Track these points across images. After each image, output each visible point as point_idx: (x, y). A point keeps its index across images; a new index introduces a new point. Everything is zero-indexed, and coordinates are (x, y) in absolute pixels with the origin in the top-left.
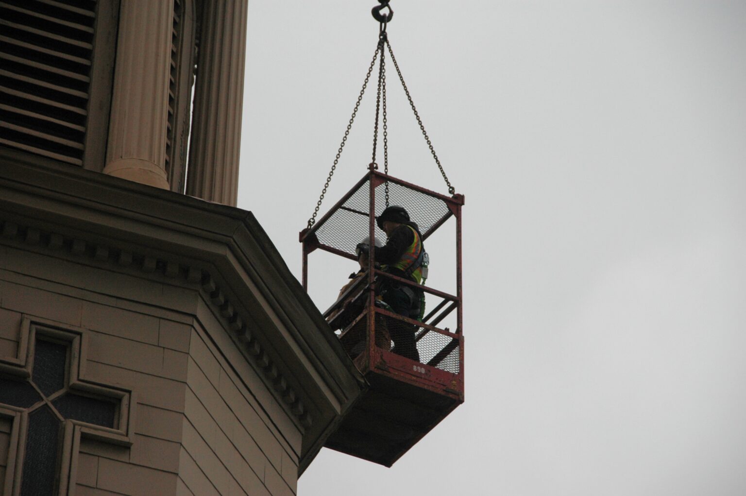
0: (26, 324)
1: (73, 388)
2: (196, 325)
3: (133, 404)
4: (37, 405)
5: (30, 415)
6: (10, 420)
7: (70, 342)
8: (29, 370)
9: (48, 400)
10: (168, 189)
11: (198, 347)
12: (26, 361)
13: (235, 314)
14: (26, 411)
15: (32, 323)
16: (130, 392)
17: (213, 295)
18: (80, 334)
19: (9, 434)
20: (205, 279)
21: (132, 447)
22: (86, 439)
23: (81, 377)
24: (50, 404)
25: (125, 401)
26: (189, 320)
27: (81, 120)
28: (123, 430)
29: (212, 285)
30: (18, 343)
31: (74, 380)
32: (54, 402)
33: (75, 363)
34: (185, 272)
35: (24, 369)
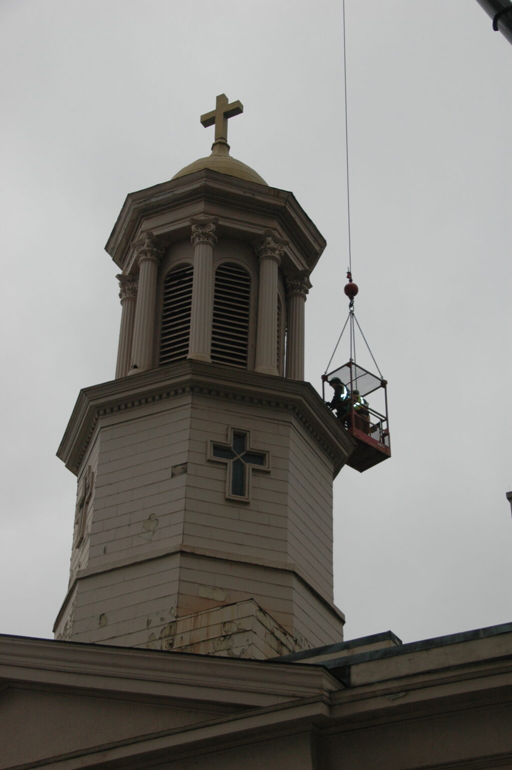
0: (230, 429)
1: (248, 451)
2: (292, 426)
3: (270, 457)
4: (236, 458)
5: (234, 462)
6: (226, 464)
7: (246, 434)
8: (232, 445)
9: (239, 456)
10: (277, 375)
11: (293, 434)
12: (231, 443)
13: (306, 421)
14: (232, 461)
15: (232, 428)
16: (268, 452)
17: (298, 414)
18: (249, 431)
19: (226, 469)
20: (294, 408)
21: (271, 473)
22: (254, 470)
23: (251, 447)
24: (241, 459)
25: (267, 456)
26: (289, 424)
27: (245, 352)
28: (267, 467)
29: (297, 411)
30: (227, 436)
31: (248, 449)
32: (241, 457)
33: (248, 442)
34: (286, 406)
35: (229, 446)
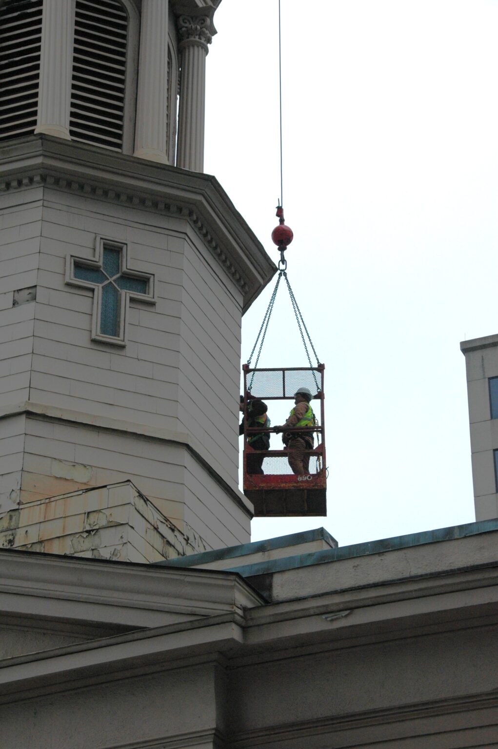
0: (98, 239)
1: (124, 273)
2: (187, 238)
3: (156, 283)
4: (106, 282)
5: (103, 287)
6: (93, 290)
7: (121, 249)
8: (101, 264)
9: (111, 280)
10: (167, 163)
11: (187, 249)
12: (99, 259)
13: (207, 232)
14: (101, 286)
15: (101, 238)
16: (154, 275)
17: (195, 222)
18: (126, 244)
19: (93, 298)
20: (191, 214)
21: (156, 304)
22: (132, 300)
23: (128, 268)
24: (112, 282)
25: (151, 280)
26: (183, 236)
27: (120, 127)
28: (151, 295)
29: (195, 217)
30: (94, 249)
31: (124, 269)
32: (115, 281)
33: (124, 260)
34: (180, 210)
35: (98, 264)
